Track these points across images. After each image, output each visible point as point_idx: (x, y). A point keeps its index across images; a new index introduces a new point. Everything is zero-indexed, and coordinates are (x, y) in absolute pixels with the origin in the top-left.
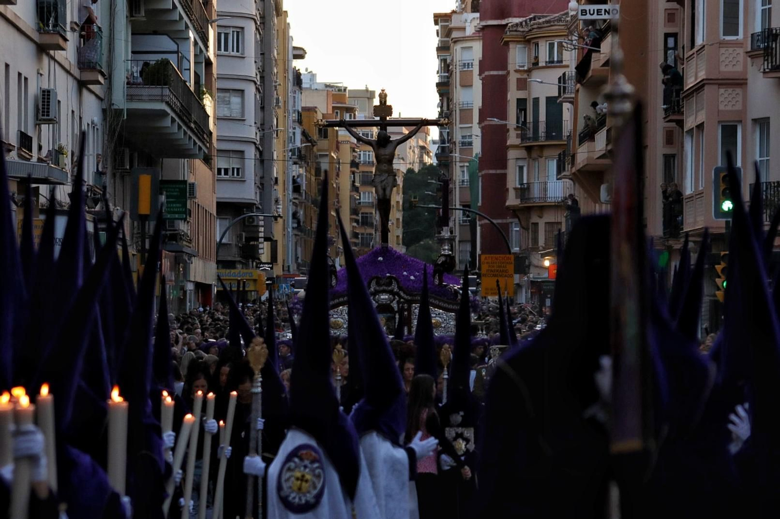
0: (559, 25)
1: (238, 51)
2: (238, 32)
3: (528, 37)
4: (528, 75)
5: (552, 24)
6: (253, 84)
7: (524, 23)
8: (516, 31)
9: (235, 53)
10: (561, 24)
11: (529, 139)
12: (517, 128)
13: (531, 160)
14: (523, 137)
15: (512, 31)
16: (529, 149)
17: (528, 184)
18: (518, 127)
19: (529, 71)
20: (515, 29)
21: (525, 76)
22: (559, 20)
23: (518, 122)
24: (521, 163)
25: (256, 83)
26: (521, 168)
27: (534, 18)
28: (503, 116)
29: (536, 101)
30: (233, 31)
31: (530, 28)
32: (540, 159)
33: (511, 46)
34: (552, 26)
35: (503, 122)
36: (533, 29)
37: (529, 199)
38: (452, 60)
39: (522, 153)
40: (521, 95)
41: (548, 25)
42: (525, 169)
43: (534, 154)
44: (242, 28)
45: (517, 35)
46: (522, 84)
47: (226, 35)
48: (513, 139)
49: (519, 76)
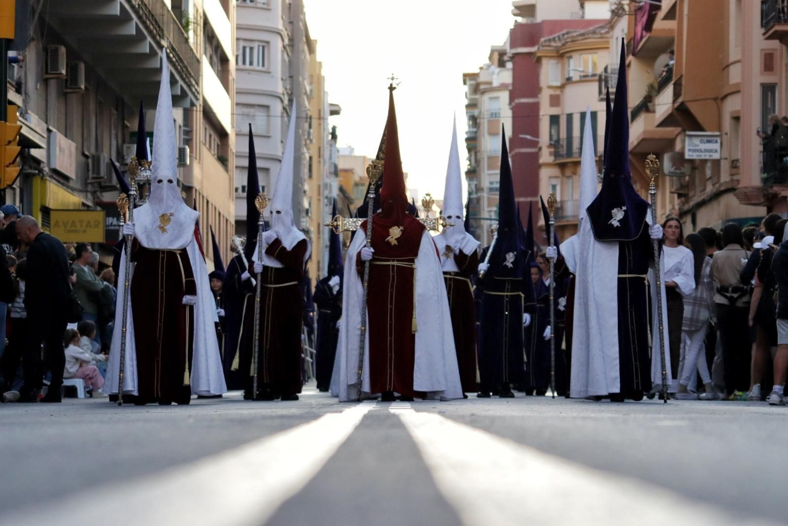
0: (594, 38)
1: (263, 65)
2: (263, 47)
3: (562, 51)
4: (562, 91)
5: (587, 36)
6: (279, 101)
7: (557, 39)
8: (549, 46)
9: (260, 68)
10: (595, 36)
11: (562, 156)
12: (550, 146)
13: (564, 179)
14: (556, 155)
15: (545, 46)
16: (562, 166)
17: (562, 202)
18: (551, 144)
19: (562, 87)
20: (547, 43)
21: (558, 92)
22: (594, 32)
23: (551, 139)
24: (554, 182)
25: (282, 101)
26: (554, 187)
27: (568, 33)
28: (536, 133)
29: (570, 117)
30: (259, 46)
31: (563, 42)
32: (574, 177)
33: (544, 61)
34: (586, 39)
35: (536, 139)
36: (567, 42)
37: (563, 217)
38: (480, 113)
39: (556, 171)
40: (555, 111)
41: (582, 38)
42: (558, 188)
43: (568, 172)
44: (268, 43)
45: (551, 50)
46: (555, 101)
47: (251, 49)
48: (546, 156)
49: (552, 92)
